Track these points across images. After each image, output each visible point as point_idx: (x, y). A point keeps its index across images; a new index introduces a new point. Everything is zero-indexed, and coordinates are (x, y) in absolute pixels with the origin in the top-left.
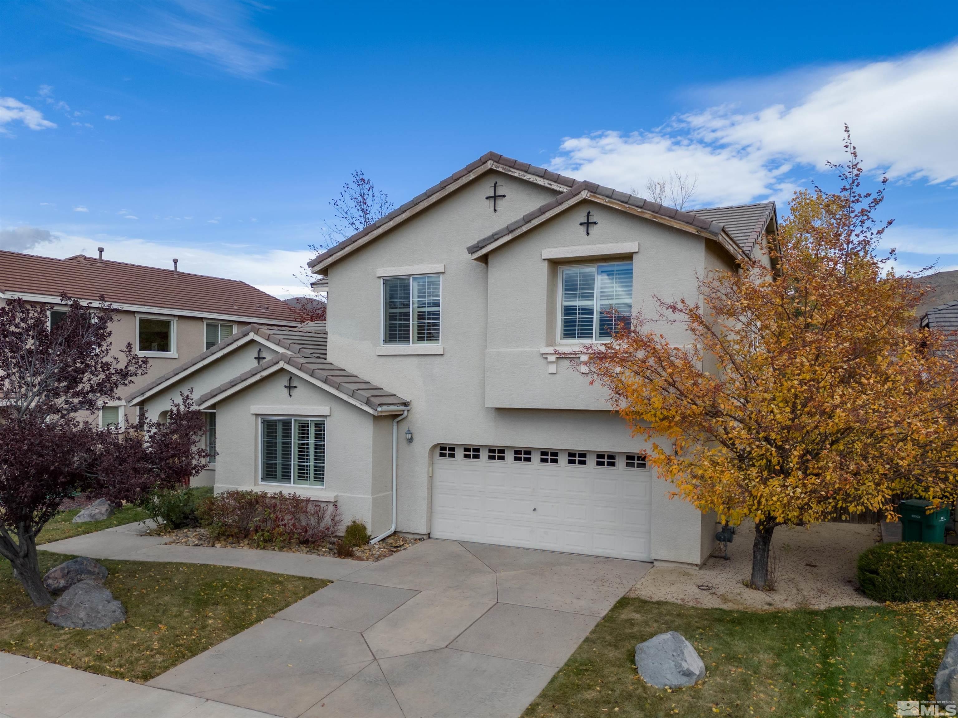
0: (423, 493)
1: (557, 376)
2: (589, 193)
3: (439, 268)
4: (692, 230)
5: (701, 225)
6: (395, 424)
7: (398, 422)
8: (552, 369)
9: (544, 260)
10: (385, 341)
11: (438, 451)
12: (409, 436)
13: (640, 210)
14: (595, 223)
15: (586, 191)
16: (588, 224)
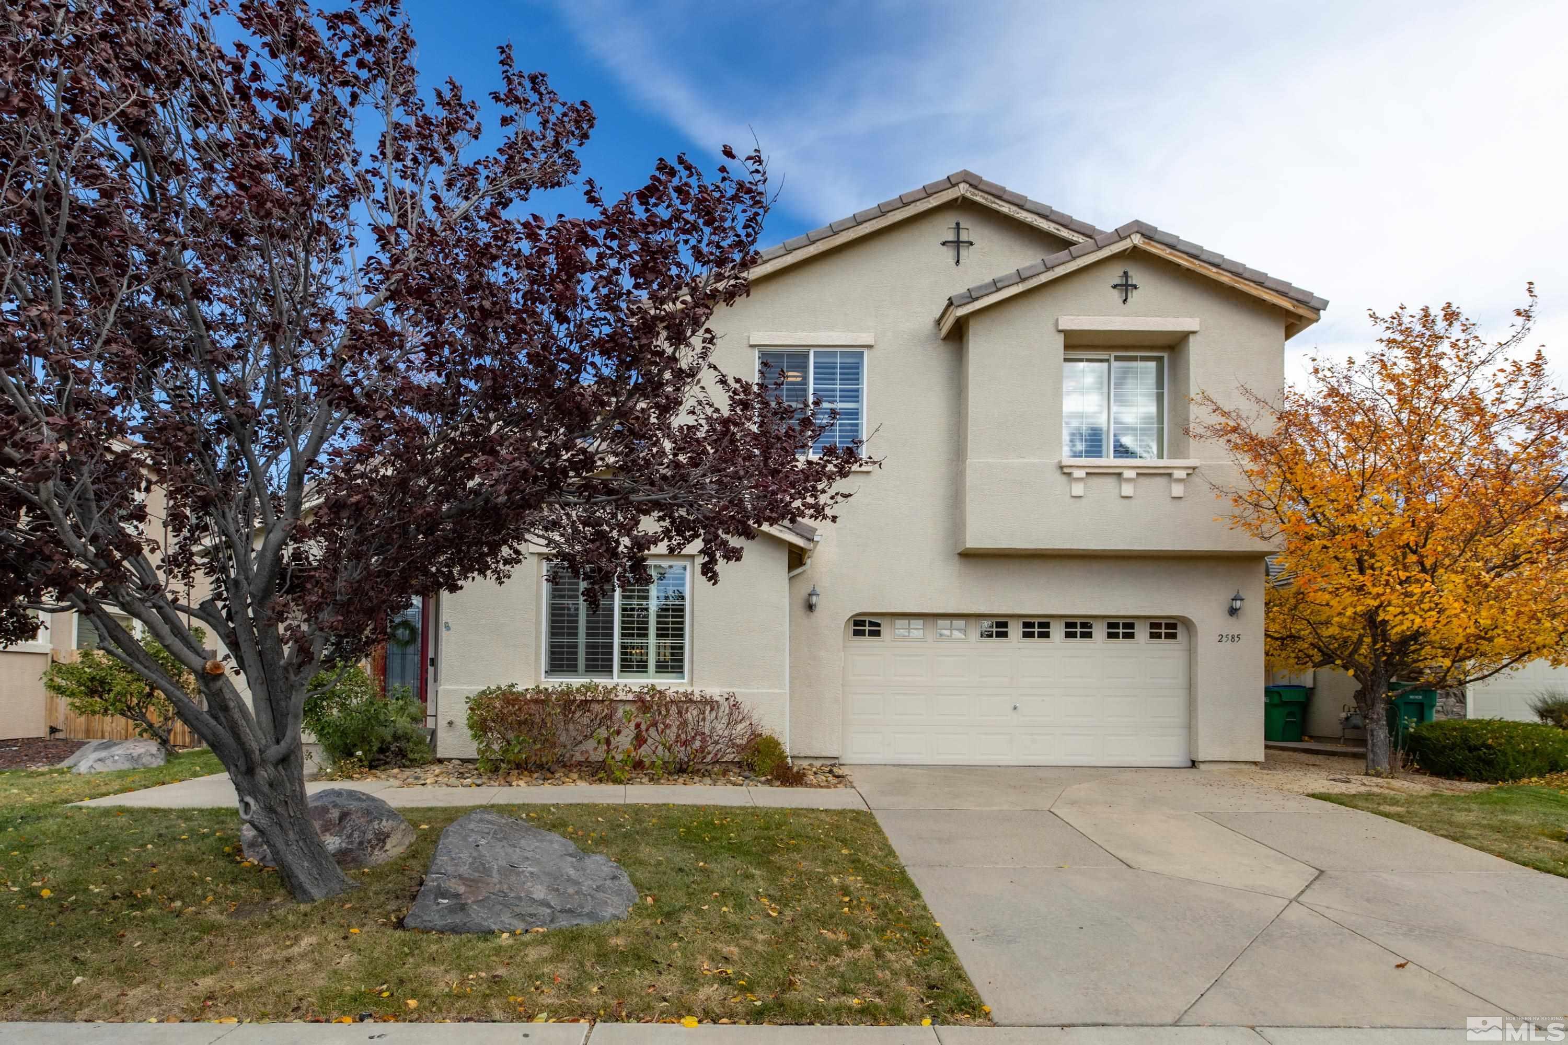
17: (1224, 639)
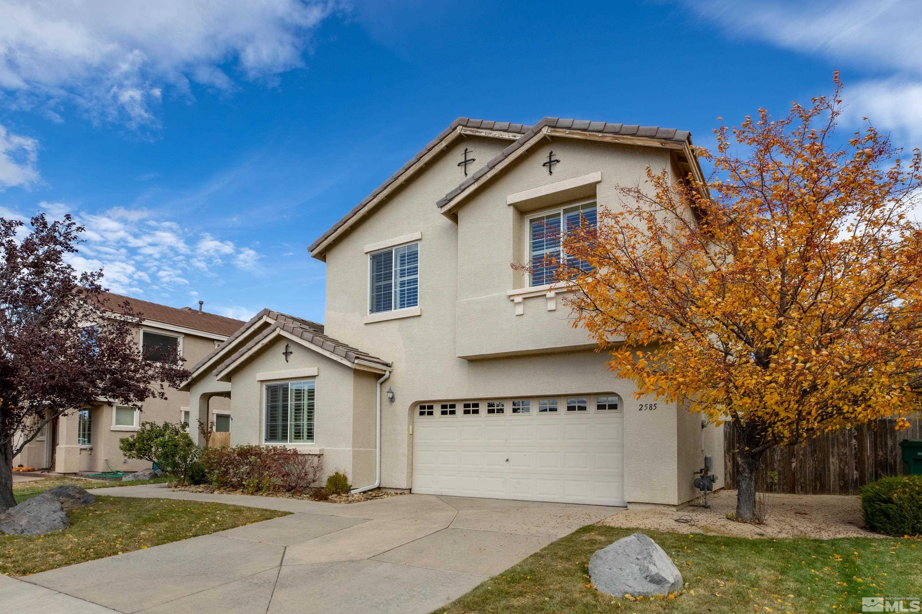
0: (404, 449)
1: (524, 316)
2: (550, 129)
3: (417, 236)
4: (656, 144)
5: (665, 136)
6: (378, 385)
7: (381, 384)
8: (519, 310)
9: (510, 205)
10: (372, 311)
11: (418, 410)
12: (390, 395)
13: (600, 135)
14: (558, 161)
15: (547, 128)
16: (550, 164)
17: (644, 408)
